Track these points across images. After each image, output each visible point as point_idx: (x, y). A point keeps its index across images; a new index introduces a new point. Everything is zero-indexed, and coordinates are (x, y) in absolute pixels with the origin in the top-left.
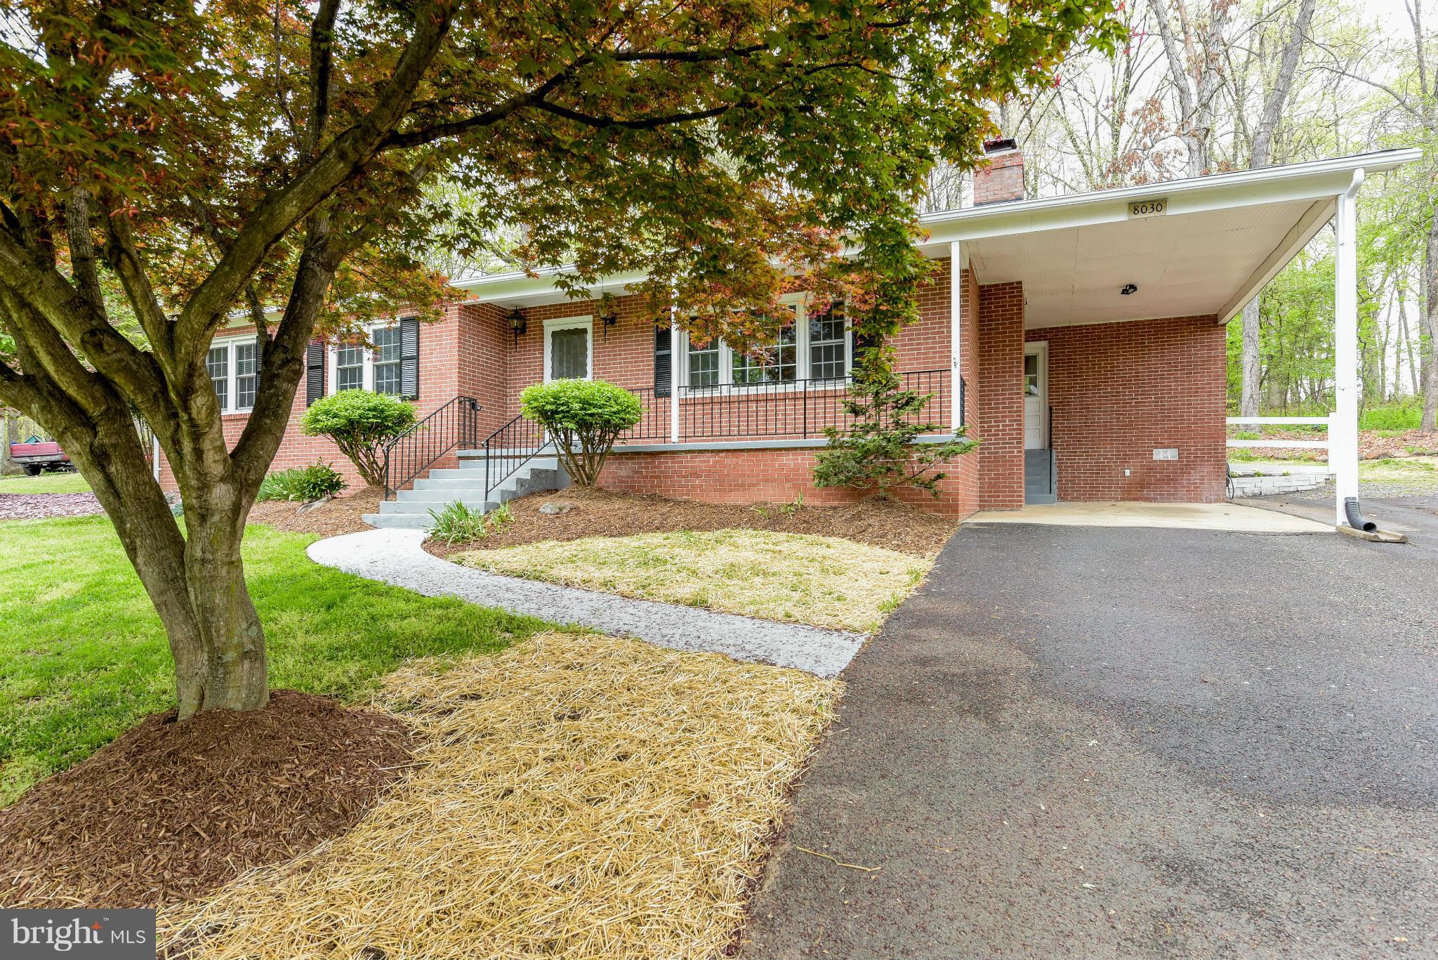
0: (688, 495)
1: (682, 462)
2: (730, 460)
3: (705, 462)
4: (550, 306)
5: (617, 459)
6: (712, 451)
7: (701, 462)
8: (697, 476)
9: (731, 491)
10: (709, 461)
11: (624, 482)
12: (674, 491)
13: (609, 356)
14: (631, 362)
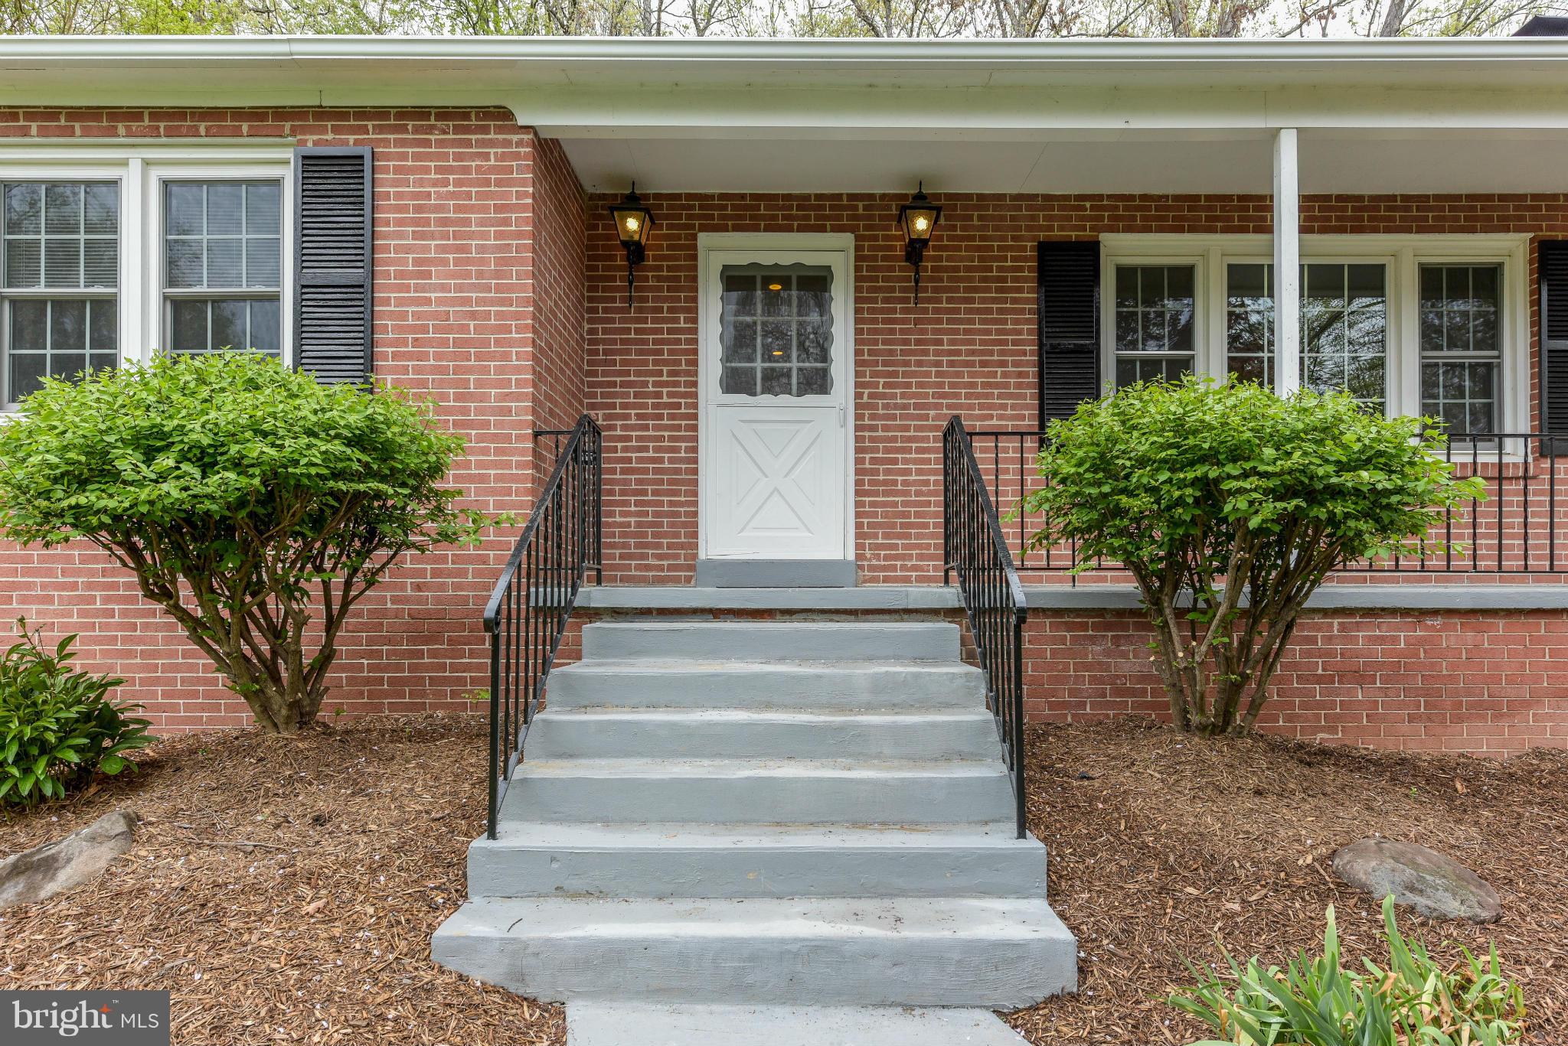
0: (1333, 730)
1: (1313, 640)
2: (1456, 638)
3: (1382, 640)
4: (723, 196)
5: (1108, 627)
6: (1406, 612)
7: (1371, 640)
8: (1361, 677)
9: (1459, 719)
10: (1395, 640)
11: (1132, 692)
12: (1289, 719)
13: (906, 342)
14: (968, 364)
